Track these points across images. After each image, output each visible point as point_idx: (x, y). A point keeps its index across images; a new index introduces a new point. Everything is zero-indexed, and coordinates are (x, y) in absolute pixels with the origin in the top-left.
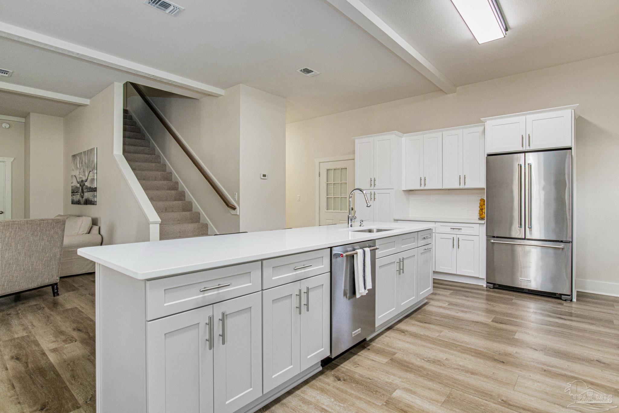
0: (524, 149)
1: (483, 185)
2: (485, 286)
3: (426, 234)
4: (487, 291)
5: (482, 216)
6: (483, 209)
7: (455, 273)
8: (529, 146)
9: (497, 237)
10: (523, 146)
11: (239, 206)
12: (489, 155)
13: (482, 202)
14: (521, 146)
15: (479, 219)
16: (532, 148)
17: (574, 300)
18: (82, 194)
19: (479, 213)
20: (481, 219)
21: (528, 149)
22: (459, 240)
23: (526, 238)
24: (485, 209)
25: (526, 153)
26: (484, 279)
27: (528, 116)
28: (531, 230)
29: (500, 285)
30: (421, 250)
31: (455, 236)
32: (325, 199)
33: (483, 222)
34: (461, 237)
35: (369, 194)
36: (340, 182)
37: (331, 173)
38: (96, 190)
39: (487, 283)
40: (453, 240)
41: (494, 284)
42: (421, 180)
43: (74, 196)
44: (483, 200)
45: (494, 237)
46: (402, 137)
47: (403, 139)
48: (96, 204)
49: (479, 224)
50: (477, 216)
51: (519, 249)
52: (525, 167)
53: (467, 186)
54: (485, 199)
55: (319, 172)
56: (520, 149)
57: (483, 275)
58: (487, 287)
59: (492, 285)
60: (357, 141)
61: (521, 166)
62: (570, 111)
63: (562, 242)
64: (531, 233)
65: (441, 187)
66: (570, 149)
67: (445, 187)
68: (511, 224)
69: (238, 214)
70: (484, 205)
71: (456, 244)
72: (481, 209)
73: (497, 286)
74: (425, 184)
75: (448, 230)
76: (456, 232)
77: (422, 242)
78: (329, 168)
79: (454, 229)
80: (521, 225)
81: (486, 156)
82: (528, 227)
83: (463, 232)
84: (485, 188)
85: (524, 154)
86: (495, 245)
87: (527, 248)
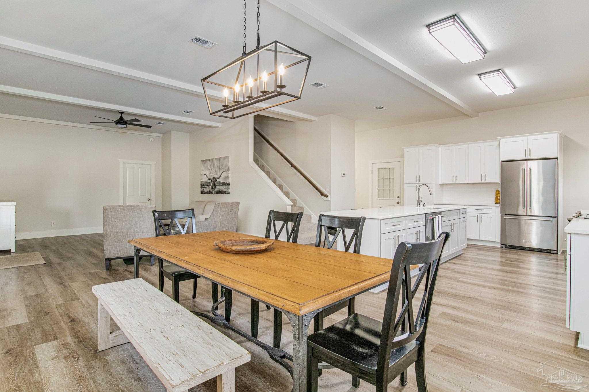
0: (527, 158)
1: (499, 181)
2: (500, 247)
3: (463, 212)
4: (501, 249)
5: (497, 202)
6: (498, 197)
7: (479, 239)
8: (530, 156)
9: (508, 215)
10: (526, 156)
11: (330, 194)
12: (503, 161)
13: (497, 192)
14: (525, 156)
15: (495, 203)
16: (532, 157)
17: (559, 253)
18: (214, 187)
19: (495, 200)
20: (497, 203)
21: (529, 158)
22: (481, 217)
23: (528, 215)
24: (499, 197)
25: (528, 161)
26: (499, 242)
27: (529, 137)
28: (531, 210)
29: (510, 246)
30: (461, 220)
31: (478, 215)
32: (377, 190)
33: (498, 205)
34: (483, 215)
35: (415, 187)
36: (389, 178)
37: (382, 172)
38: (230, 184)
39: (501, 244)
40: (478, 217)
41: (506, 245)
42: (453, 177)
43: (204, 188)
44: (497, 191)
45: (506, 215)
46: (438, 147)
47: (440, 148)
48: (230, 194)
49: (496, 206)
50: (494, 201)
51: (523, 222)
52: (527, 169)
53: (487, 181)
54: (500, 190)
55: (372, 171)
56: (524, 158)
57: (499, 240)
58: (501, 247)
59: (505, 246)
60: (405, 150)
61: (524, 169)
62: (556, 135)
63: (551, 217)
64: (531, 212)
65: (468, 182)
66: (557, 158)
67: (470, 182)
68: (518, 206)
69: (330, 200)
70: (499, 194)
71: (479, 220)
72: (497, 197)
73: (508, 247)
74: (456, 180)
75: (474, 211)
76: (479, 212)
77: (461, 216)
78: (380, 167)
79: (478, 210)
80: (524, 206)
81: (501, 162)
82: (529, 208)
83: (484, 211)
84: (500, 182)
85: (526, 161)
86: (506, 219)
87: (529, 221)
